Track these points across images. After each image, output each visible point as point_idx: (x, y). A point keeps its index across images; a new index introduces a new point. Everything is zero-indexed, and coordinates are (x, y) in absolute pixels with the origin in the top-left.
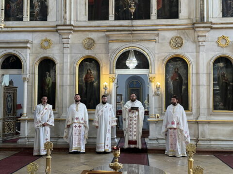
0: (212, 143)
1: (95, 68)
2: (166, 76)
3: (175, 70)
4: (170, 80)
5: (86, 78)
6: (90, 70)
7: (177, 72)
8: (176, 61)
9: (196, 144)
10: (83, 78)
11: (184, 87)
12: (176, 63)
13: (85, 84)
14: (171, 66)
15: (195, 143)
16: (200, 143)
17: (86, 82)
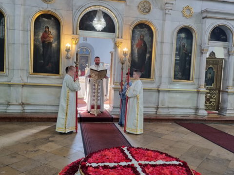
0: (171, 110)
1: (55, 27)
2: (132, 42)
3: (141, 36)
4: (135, 46)
5: (43, 37)
6: (48, 28)
7: (142, 39)
8: (143, 28)
9: (156, 112)
10: (40, 37)
11: (148, 55)
12: (142, 29)
13: (41, 45)
14: (137, 33)
15: (156, 110)
16: (160, 110)
17: (43, 42)
